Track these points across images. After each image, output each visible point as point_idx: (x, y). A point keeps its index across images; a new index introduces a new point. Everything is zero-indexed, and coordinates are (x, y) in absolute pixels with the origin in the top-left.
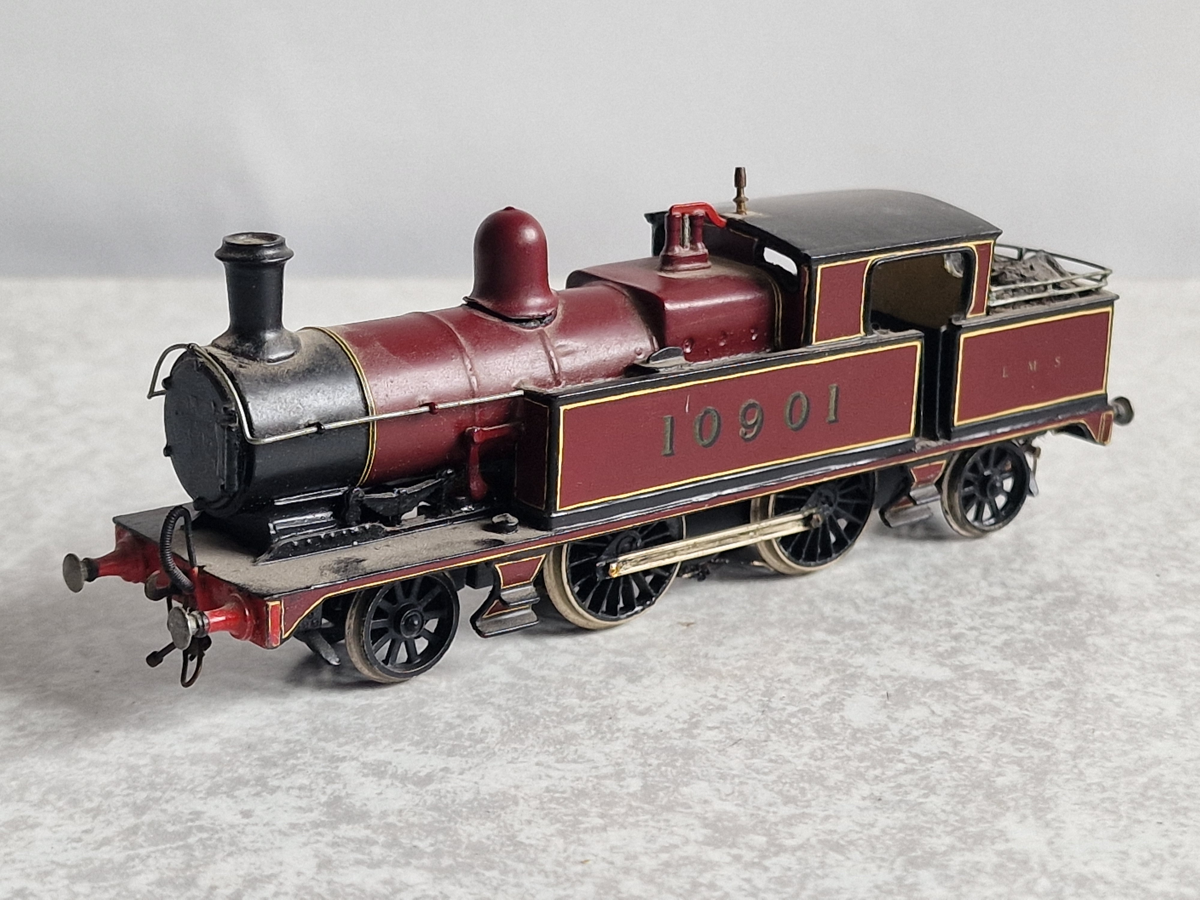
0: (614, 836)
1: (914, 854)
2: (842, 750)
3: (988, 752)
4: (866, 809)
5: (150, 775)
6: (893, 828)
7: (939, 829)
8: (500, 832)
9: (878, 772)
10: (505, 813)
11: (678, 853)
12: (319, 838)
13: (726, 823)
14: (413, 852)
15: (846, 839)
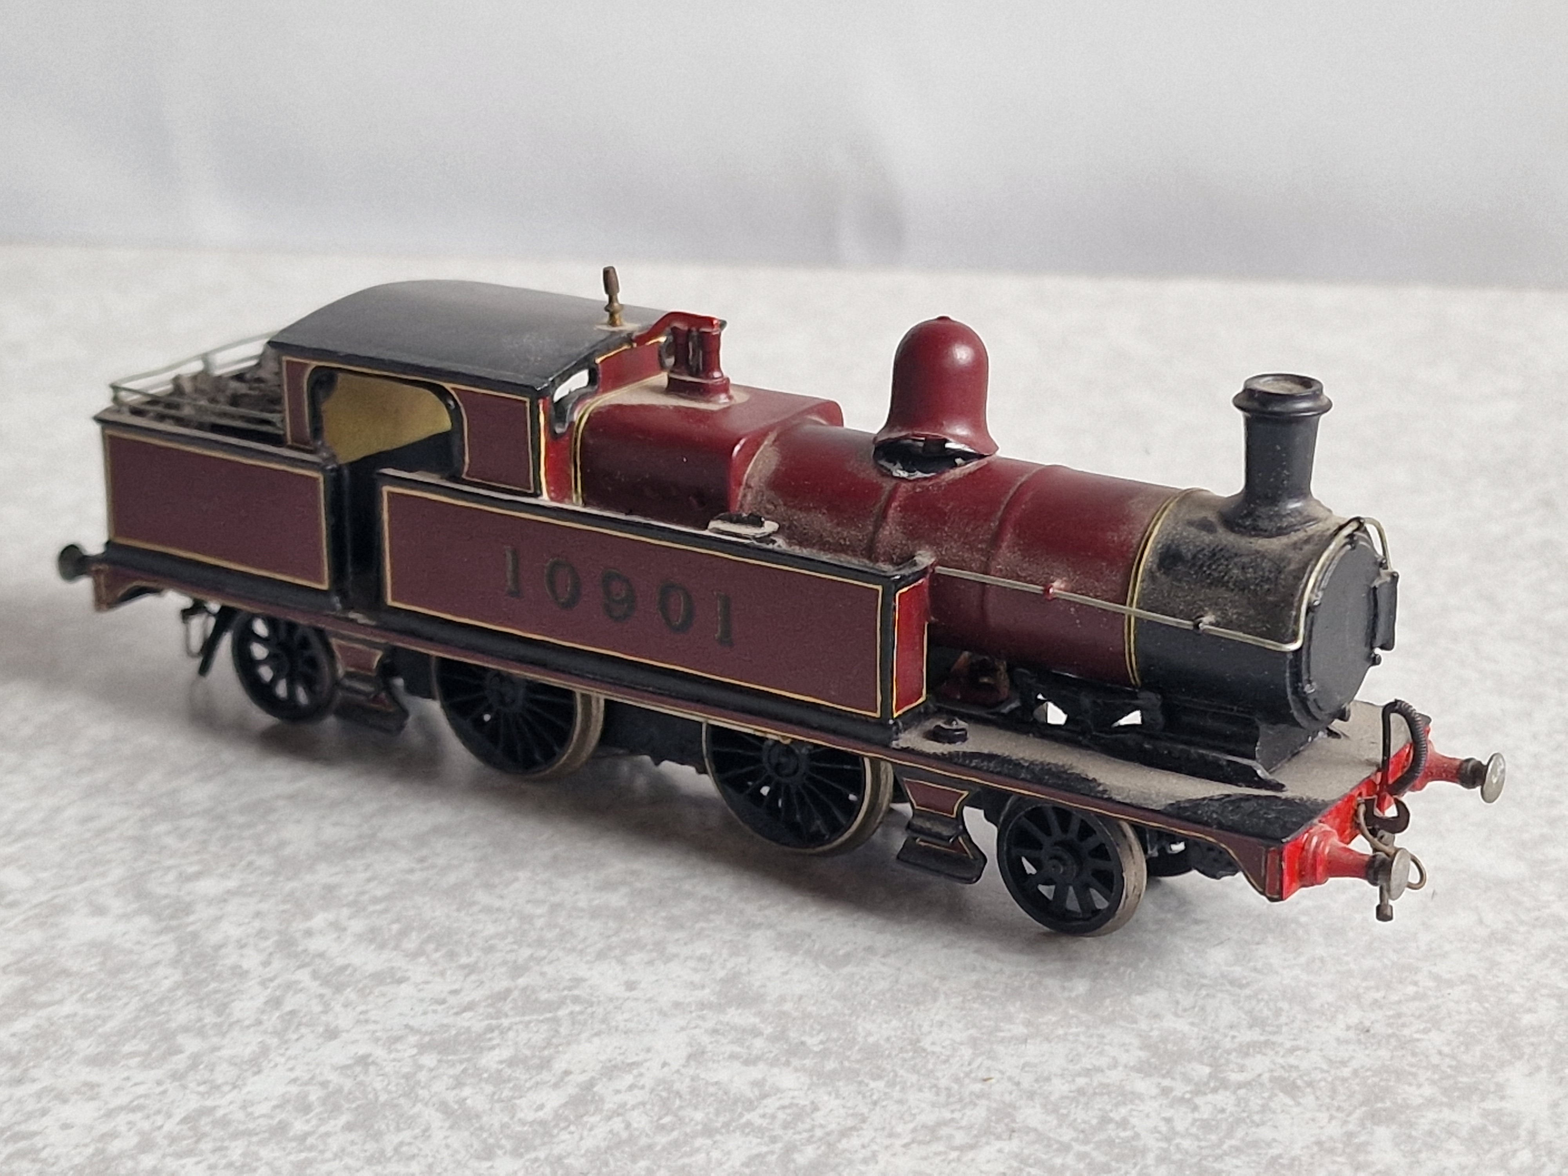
0: (1032, 1051)
1: (1379, 1105)
2: (1347, 963)
3: (1528, 980)
4: (1347, 1042)
5: (542, 929)
6: (1368, 1070)
7: (1423, 1076)
8: (903, 1033)
9: (1379, 995)
10: (919, 1010)
11: (1098, 1078)
12: (701, 1023)
13: (1170, 1046)
14: (798, 1050)
15: (1306, 1078)
